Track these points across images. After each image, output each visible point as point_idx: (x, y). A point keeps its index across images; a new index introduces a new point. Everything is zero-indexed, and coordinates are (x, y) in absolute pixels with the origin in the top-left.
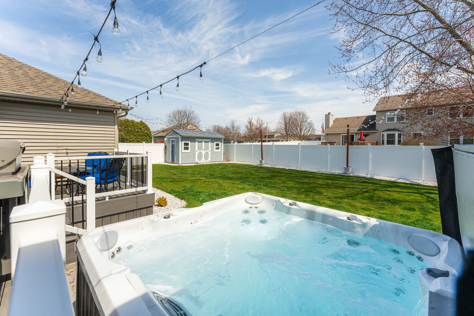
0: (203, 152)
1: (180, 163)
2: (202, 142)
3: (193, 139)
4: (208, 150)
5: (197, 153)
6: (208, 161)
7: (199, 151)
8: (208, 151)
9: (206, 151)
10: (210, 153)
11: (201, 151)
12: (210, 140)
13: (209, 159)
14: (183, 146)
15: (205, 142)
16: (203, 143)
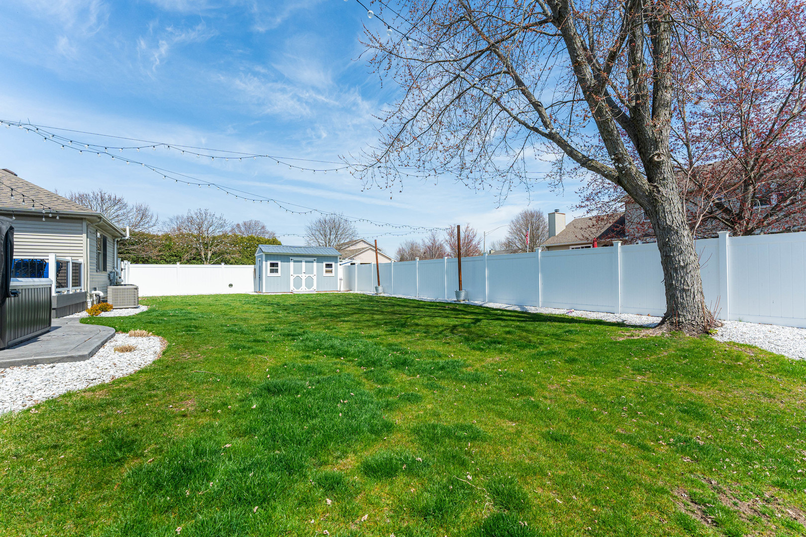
0: (304, 277)
1: (264, 291)
2: (301, 262)
3: (286, 258)
4: (312, 273)
5: (292, 278)
6: (311, 290)
7: (295, 275)
8: (311, 275)
9: (307, 275)
10: (315, 278)
11: (300, 275)
12: (316, 259)
13: (315, 287)
14: (269, 268)
15: (306, 262)
16: (304, 263)
